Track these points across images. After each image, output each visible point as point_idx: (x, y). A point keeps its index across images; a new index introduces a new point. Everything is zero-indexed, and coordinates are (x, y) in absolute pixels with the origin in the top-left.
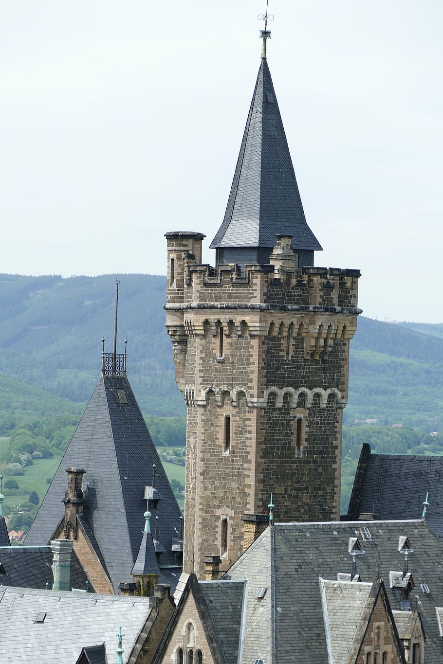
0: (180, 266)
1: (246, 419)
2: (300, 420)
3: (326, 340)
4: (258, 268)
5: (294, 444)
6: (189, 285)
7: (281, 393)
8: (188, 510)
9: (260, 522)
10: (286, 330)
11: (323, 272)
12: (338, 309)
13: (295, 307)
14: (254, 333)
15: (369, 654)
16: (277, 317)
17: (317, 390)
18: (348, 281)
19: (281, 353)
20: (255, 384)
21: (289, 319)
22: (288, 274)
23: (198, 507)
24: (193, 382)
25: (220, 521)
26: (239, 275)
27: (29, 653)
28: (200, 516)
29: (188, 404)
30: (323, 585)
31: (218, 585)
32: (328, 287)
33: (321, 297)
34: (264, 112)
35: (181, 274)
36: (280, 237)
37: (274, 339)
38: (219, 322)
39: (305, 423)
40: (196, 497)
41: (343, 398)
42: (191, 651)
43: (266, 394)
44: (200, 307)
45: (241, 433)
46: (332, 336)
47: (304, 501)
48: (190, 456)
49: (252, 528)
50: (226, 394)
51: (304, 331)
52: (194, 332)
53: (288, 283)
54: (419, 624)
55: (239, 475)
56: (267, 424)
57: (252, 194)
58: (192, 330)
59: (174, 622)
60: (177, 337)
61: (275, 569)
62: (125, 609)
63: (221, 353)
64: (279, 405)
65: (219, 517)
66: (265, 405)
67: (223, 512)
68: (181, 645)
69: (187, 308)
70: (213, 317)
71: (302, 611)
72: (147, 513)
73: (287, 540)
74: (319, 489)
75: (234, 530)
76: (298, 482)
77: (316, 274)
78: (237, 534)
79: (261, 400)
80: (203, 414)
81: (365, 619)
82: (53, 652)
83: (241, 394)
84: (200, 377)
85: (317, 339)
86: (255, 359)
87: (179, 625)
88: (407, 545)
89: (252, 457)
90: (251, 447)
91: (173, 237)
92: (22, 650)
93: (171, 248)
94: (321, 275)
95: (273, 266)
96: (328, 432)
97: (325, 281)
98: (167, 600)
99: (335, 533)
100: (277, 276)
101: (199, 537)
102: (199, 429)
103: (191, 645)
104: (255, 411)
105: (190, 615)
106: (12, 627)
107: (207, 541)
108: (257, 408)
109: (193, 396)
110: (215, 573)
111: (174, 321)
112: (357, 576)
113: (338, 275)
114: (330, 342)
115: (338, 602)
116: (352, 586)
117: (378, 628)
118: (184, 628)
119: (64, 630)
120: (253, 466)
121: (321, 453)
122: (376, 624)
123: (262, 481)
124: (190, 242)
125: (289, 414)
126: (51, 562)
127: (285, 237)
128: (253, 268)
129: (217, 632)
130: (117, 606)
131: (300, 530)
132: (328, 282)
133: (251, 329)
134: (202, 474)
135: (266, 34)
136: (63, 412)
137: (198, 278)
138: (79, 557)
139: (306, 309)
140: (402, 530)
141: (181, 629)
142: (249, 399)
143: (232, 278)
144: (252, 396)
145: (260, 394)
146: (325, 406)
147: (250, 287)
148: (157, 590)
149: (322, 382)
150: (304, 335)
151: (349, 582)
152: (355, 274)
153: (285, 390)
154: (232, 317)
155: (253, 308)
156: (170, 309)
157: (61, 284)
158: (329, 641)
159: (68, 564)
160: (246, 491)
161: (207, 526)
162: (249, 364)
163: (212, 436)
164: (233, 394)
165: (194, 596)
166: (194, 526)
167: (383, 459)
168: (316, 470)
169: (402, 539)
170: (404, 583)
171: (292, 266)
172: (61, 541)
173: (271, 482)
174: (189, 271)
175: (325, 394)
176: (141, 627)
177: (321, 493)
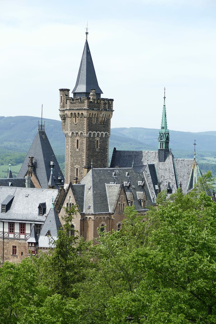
0: (63, 98)
1: (83, 140)
2: (97, 141)
3: (104, 118)
4: (86, 98)
5: (96, 147)
6: (66, 103)
7: (92, 133)
8: (66, 166)
9: (89, 168)
10: (94, 115)
11: (104, 99)
12: (108, 110)
13: (96, 109)
14: (85, 116)
15: (119, 204)
16: (91, 112)
17: (102, 132)
18: (110, 102)
19: (92, 122)
20: (85, 131)
21: (94, 112)
22: (94, 100)
23: (69, 165)
24: (67, 130)
25: (76, 169)
26: (81, 100)
27: (24, 205)
28: (70, 168)
29: (66, 136)
30: (106, 185)
31: (78, 185)
32: (105, 104)
33: (103, 106)
34: (87, 55)
35: (64, 100)
36: (92, 90)
37: (90, 118)
38: (75, 113)
39: (99, 142)
40: (69, 162)
41: (109, 135)
42: (71, 204)
43: (88, 133)
44: (69, 109)
45: (81, 144)
46: (106, 117)
47: (99, 163)
48: (67, 151)
49: (86, 170)
50: (77, 133)
51: (99, 116)
52: (68, 116)
53: (94, 102)
54: (132, 196)
55: (81, 156)
56: (89, 142)
57: (84, 78)
58: (67, 116)
59: (66, 196)
60: (63, 118)
61: (93, 181)
62: (51, 193)
63: (76, 122)
64: (92, 136)
65: (75, 168)
66: (88, 136)
67: (77, 166)
68: (68, 202)
69: (66, 110)
70: (73, 112)
71: (101, 192)
72: (52, 169)
73: (96, 173)
74: (103, 160)
75: (80, 171)
76: (97, 158)
77: (102, 100)
78: (81, 172)
79: (87, 135)
80: (71, 139)
81: (118, 194)
82: (31, 205)
83: (81, 133)
84: (70, 129)
85: (102, 118)
86: (85, 123)
87: (67, 196)
88: (128, 175)
89: (85, 151)
90: (84, 148)
91: (61, 90)
92: (22, 205)
93: (61, 93)
94: (103, 100)
95: (90, 98)
96: (105, 144)
97: (104, 102)
98: (63, 190)
99: (109, 171)
100: (91, 100)
101: (70, 173)
102: (69, 143)
103: (70, 202)
104: (85, 138)
105: (70, 193)
106: (19, 198)
107: (72, 174)
108: (86, 137)
109: (68, 134)
110: (76, 182)
111: (62, 113)
112: (116, 183)
113: (108, 100)
114: (106, 119)
115: (111, 190)
116: (114, 185)
117: (122, 197)
118: (69, 197)
119: (34, 199)
120: (85, 153)
121: (103, 150)
122: (122, 196)
123: (87, 158)
124: (66, 91)
125: (95, 139)
126: (25, 182)
127: (93, 89)
128: (85, 98)
129: (78, 198)
130: (49, 192)
131: (100, 170)
132: (105, 102)
133: (84, 115)
134: (70, 156)
135: (87, 33)
136: (6, 153)
137: (69, 101)
138: (32, 181)
139: (99, 110)
140: (127, 170)
141: (68, 198)
142: (84, 135)
143: (79, 101)
144: (85, 134)
145: (87, 133)
146: (104, 137)
147: (84, 103)
148: (60, 187)
149: (103, 130)
150: (99, 117)
151: (113, 184)
152: (112, 100)
153: (93, 132)
154: (79, 112)
155: (85, 109)
156: (61, 110)
157: (5, 119)
158: (108, 201)
159: (30, 183)
160: (83, 160)
161: (72, 170)
162: (84, 125)
163: (73, 145)
164: (79, 133)
165: (71, 188)
166: (68, 170)
167: (120, 152)
168: (102, 154)
169: (127, 173)
170: (128, 185)
171: (95, 98)
172: (28, 176)
173: (90, 158)
174: (66, 99)
175: (104, 133)
176: (56, 198)
177: (103, 161)
